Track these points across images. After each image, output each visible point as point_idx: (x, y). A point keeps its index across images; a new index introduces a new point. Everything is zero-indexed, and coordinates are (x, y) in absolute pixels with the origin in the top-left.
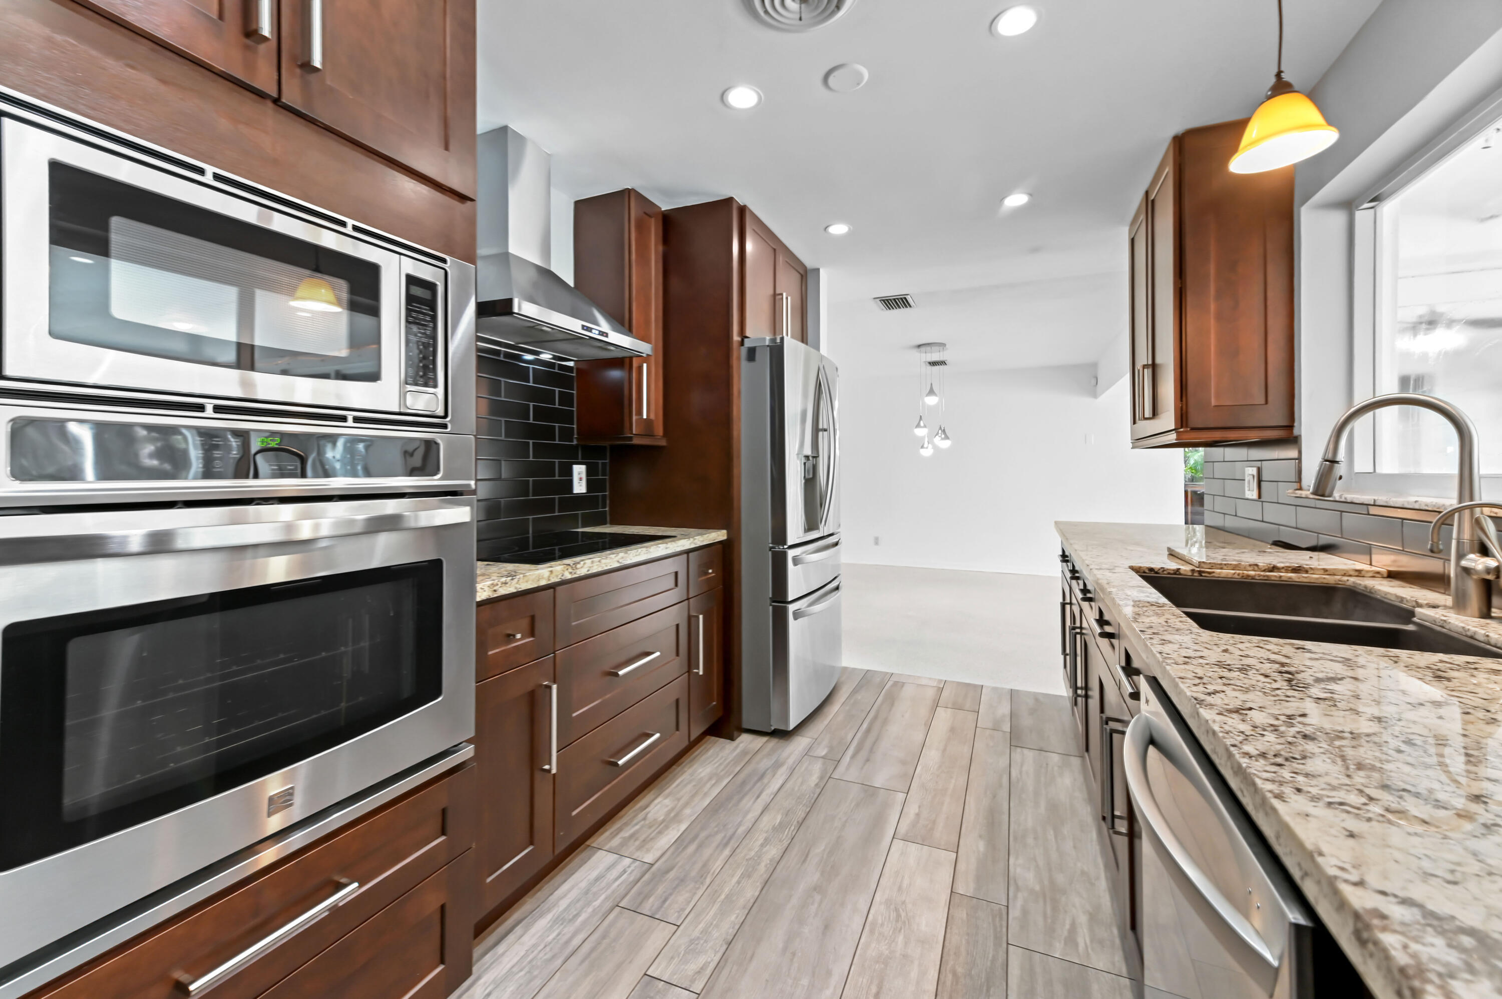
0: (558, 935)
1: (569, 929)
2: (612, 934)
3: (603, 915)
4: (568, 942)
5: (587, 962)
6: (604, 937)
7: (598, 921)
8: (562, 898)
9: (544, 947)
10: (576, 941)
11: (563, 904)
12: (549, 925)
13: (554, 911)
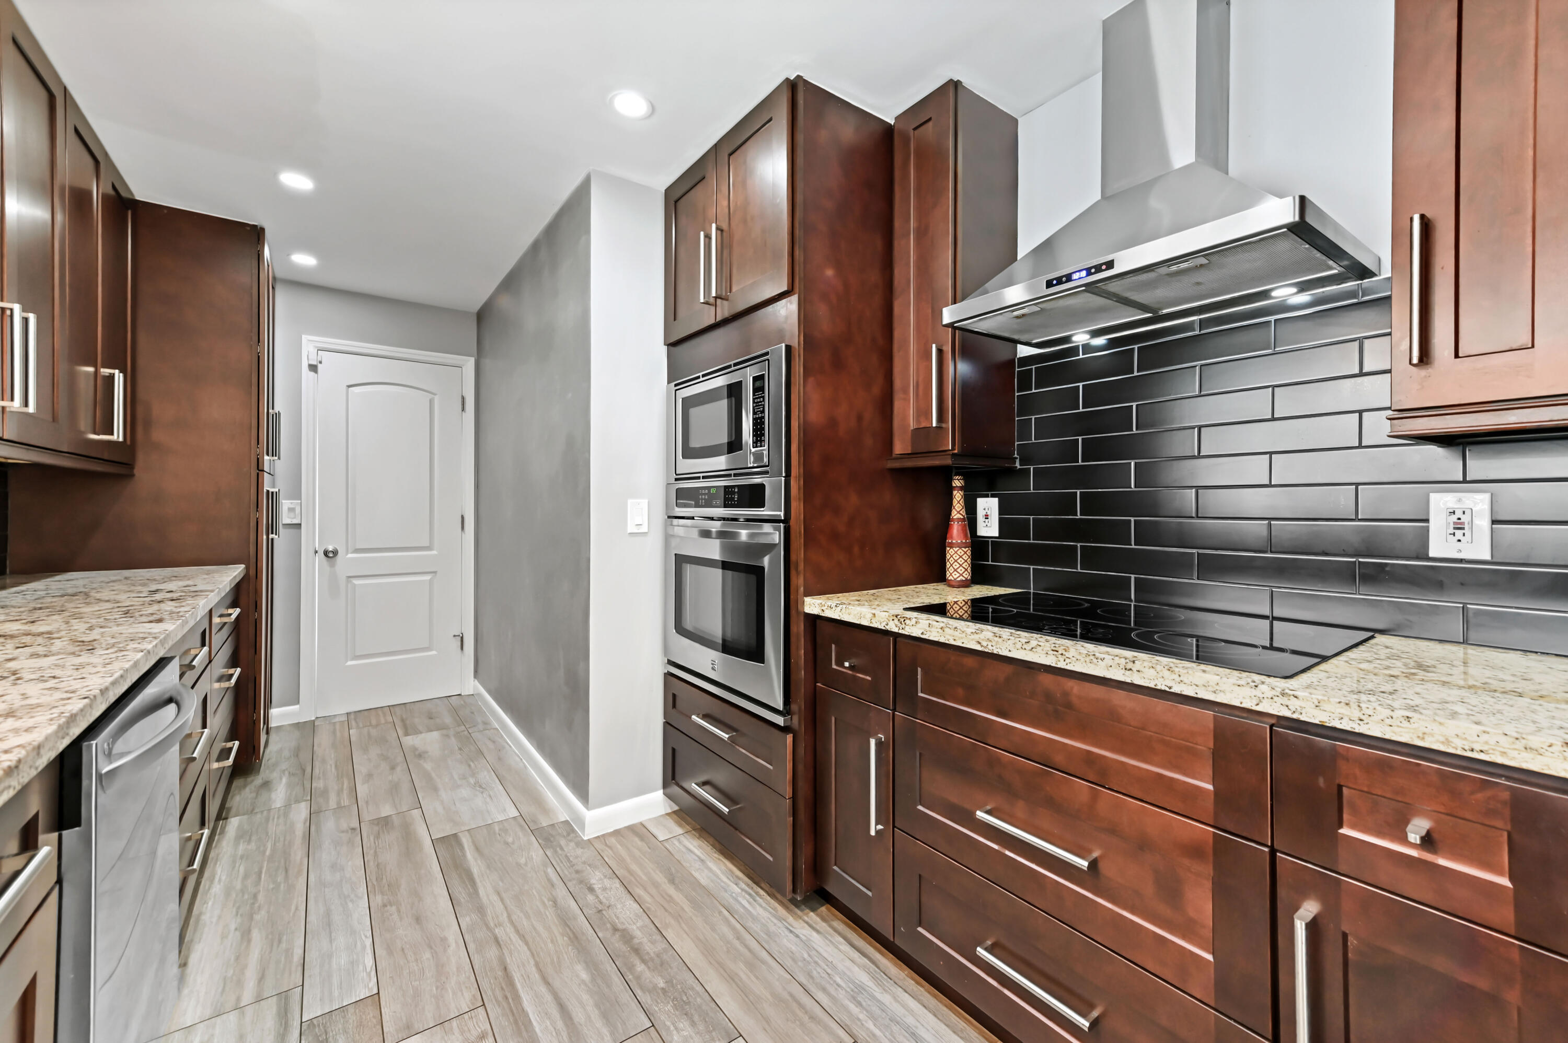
0: (839, 985)
1: (841, 995)
2: (812, 1026)
3: (846, 1025)
4: (824, 990)
5: (789, 998)
6: (813, 1018)
7: (841, 1020)
8: (895, 998)
9: (828, 973)
10: (820, 996)
11: (886, 999)
12: (857, 981)
13: (876, 989)
